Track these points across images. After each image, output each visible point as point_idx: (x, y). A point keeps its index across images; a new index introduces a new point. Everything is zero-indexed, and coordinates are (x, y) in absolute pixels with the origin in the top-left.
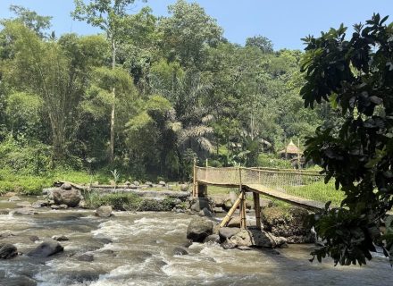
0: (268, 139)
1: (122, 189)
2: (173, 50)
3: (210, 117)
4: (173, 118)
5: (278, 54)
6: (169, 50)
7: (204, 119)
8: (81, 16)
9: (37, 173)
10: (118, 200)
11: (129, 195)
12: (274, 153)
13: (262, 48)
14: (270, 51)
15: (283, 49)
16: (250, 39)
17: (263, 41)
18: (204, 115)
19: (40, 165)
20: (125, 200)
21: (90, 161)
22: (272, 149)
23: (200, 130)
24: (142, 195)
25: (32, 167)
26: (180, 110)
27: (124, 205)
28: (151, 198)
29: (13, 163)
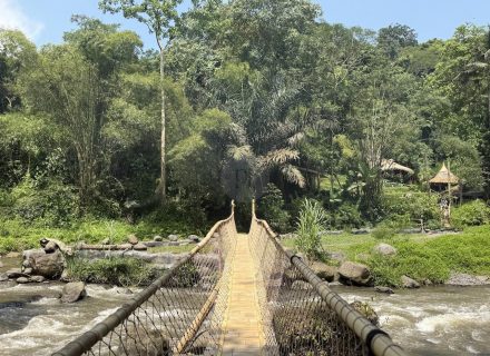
0: (408, 164)
1: (120, 252)
2: (246, 44)
3: (300, 136)
4: (242, 139)
5: (425, 46)
6: (242, 43)
7: (292, 140)
8: (113, 6)
9: (56, 224)
10: (111, 269)
11: (129, 262)
12: (418, 183)
13: (401, 40)
14: (413, 43)
15: (432, 39)
16: (383, 30)
17: (403, 30)
18: (292, 134)
19: (62, 213)
20: (123, 269)
21: (128, 206)
22: (414, 179)
23: (281, 155)
24: (149, 261)
25: (50, 216)
26: (253, 128)
27: (121, 278)
28: (161, 266)
29: (25, 211)
